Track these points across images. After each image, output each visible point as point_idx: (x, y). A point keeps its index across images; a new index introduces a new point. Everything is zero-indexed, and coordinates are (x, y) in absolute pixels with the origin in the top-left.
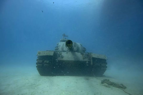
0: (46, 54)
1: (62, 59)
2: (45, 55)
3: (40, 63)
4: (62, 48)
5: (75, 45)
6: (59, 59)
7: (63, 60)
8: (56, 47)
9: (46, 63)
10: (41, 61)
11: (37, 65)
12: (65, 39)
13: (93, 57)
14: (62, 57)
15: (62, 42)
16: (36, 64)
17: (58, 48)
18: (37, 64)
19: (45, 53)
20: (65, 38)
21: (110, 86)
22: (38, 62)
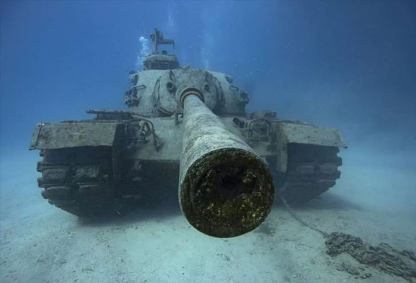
0: (80, 137)
1: (156, 157)
2: (72, 145)
3: (55, 182)
4: (153, 97)
5: (206, 86)
6: (145, 154)
7: (162, 158)
8: (129, 93)
9: (85, 179)
10: (60, 172)
11: (43, 189)
12: (161, 57)
13: (290, 141)
14: (159, 146)
15: (153, 68)
16: (40, 185)
17: (138, 96)
18: (41, 183)
19: (71, 136)
20: (164, 52)
21: (367, 271)
22: (45, 176)
